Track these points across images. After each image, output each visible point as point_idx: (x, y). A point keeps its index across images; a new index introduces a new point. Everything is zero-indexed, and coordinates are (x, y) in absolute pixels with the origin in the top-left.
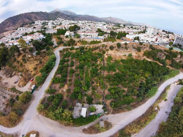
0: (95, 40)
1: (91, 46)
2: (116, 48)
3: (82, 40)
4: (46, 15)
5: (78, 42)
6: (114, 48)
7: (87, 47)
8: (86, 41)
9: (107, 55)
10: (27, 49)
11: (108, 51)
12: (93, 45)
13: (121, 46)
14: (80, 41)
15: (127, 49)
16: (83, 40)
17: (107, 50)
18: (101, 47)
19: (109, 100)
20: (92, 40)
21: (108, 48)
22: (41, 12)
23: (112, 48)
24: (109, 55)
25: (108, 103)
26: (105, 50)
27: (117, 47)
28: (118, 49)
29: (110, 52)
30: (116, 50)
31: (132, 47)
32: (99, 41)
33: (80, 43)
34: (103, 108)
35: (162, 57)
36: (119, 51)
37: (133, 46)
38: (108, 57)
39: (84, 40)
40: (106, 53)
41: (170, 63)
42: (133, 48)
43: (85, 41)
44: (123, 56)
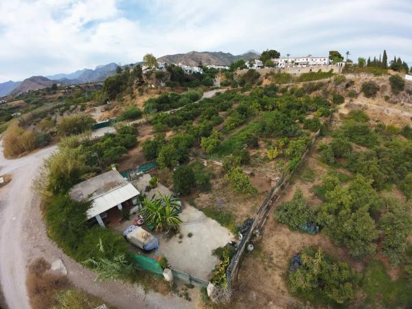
0: (315, 70)
1: (300, 85)
2: (387, 93)
3: (276, 72)
4: (228, 58)
5: (267, 76)
6: (379, 93)
7: (288, 86)
9: (348, 106)
10: (153, 74)
11: (354, 99)
13: (406, 87)
14: (272, 74)
16: (280, 71)
17: (353, 95)
18: (331, 86)
20: (306, 71)
21: (357, 88)
22: (221, 53)
23: (370, 90)
24: (356, 109)
26: (342, 93)
27: (389, 87)
28: (393, 98)
29: (361, 101)
30: (387, 98)
32: (327, 71)
33: (269, 79)
36: (399, 104)
38: (351, 113)
39: (282, 72)
40: (347, 101)
43: (285, 74)
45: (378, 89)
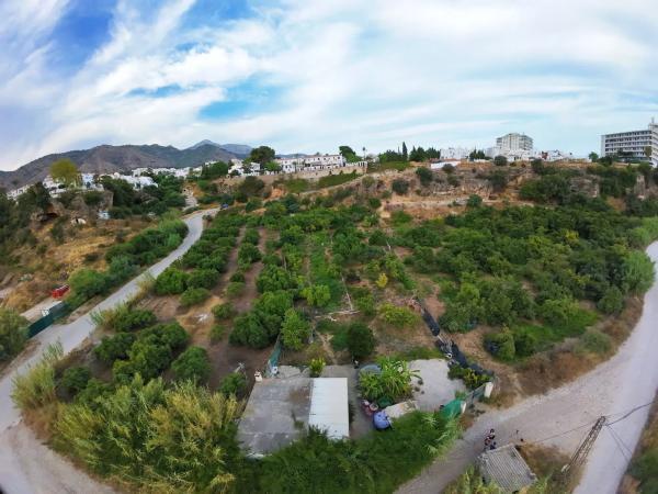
0: (336, 172)
1: (325, 192)
2: (418, 187)
3: (287, 178)
4: (171, 154)
5: (275, 185)
6: (409, 189)
7: (310, 195)
8: (303, 180)
9: (387, 209)
10: (77, 198)
11: (389, 200)
12: (331, 188)
13: (435, 177)
14: (282, 181)
15: (456, 185)
16: (291, 177)
17: (386, 196)
18: (361, 190)
19: (471, 335)
20: (325, 174)
21: (388, 188)
23: (400, 188)
24: (396, 210)
25: (469, 346)
26: (376, 195)
27: (418, 182)
28: (424, 191)
29: (396, 200)
30: (418, 192)
31: (473, 175)
32: (350, 172)
33: (280, 188)
34: (452, 376)
35: (589, 190)
36: (431, 195)
37: (474, 171)
38: (393, 215)
39: (295, 177)
40: (384, 203)
41: (620, 206)
42: (476, 178)
43: (298, 179)
44: (449, 206)
45: (407, 185)
